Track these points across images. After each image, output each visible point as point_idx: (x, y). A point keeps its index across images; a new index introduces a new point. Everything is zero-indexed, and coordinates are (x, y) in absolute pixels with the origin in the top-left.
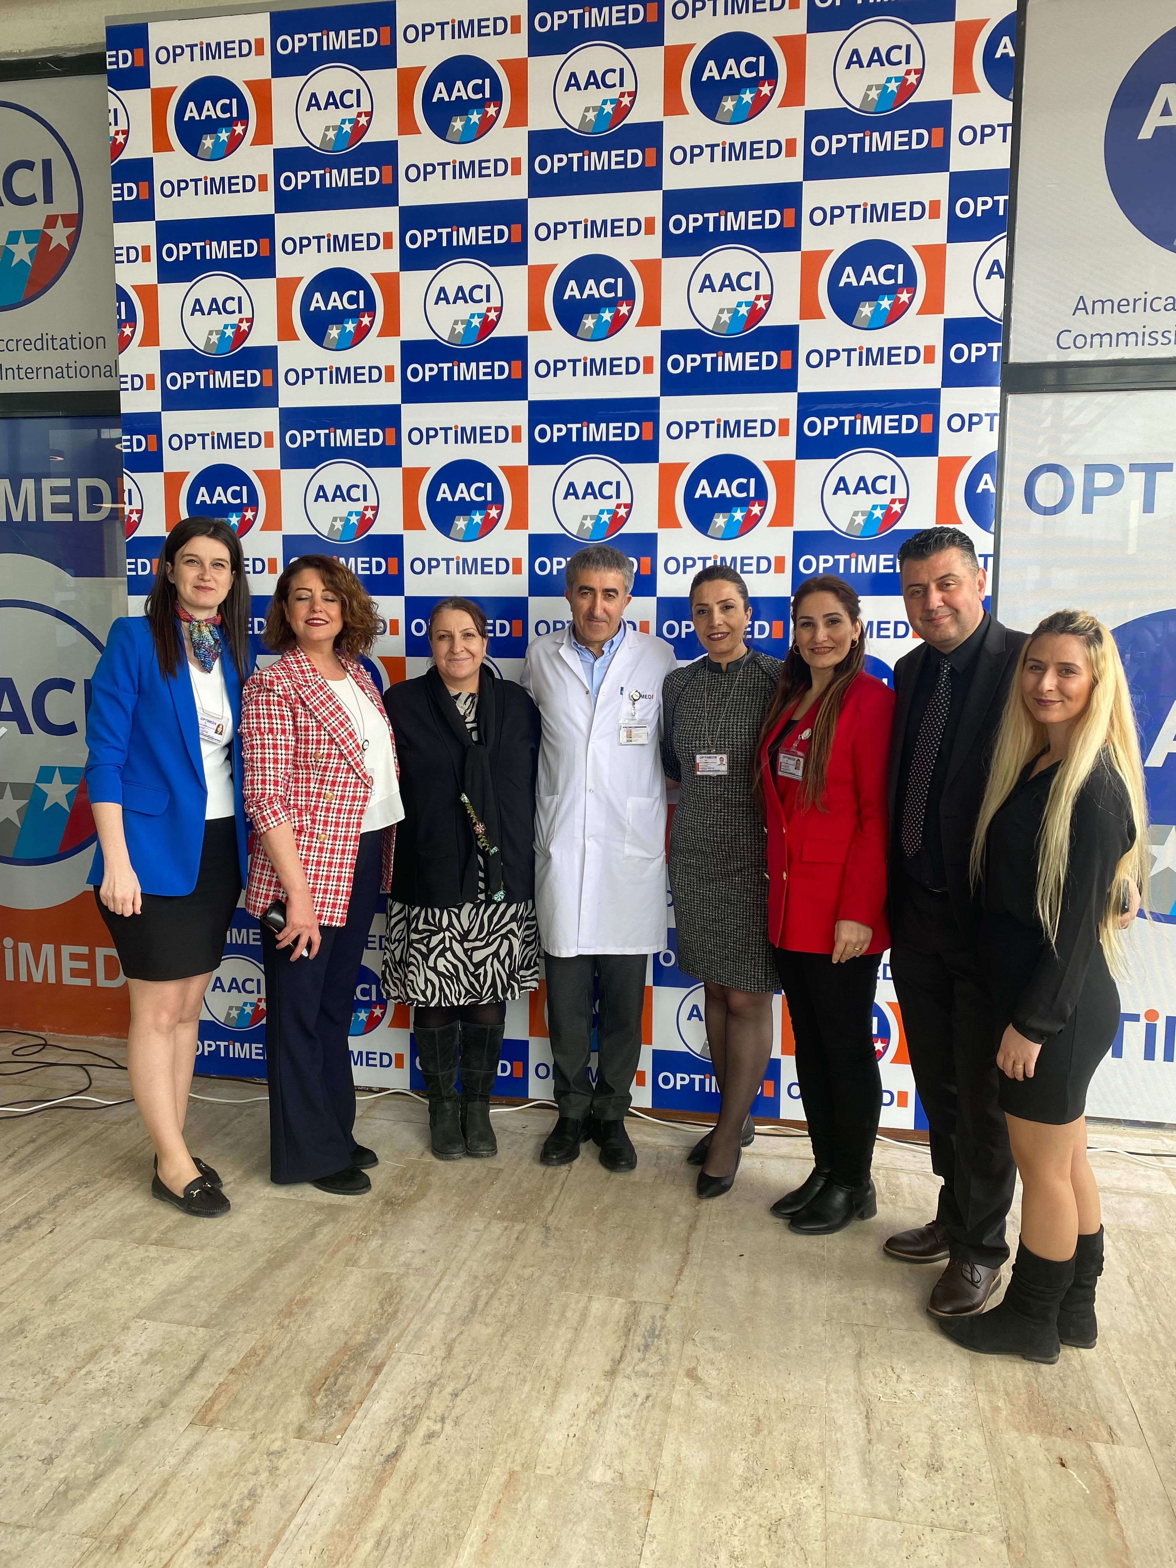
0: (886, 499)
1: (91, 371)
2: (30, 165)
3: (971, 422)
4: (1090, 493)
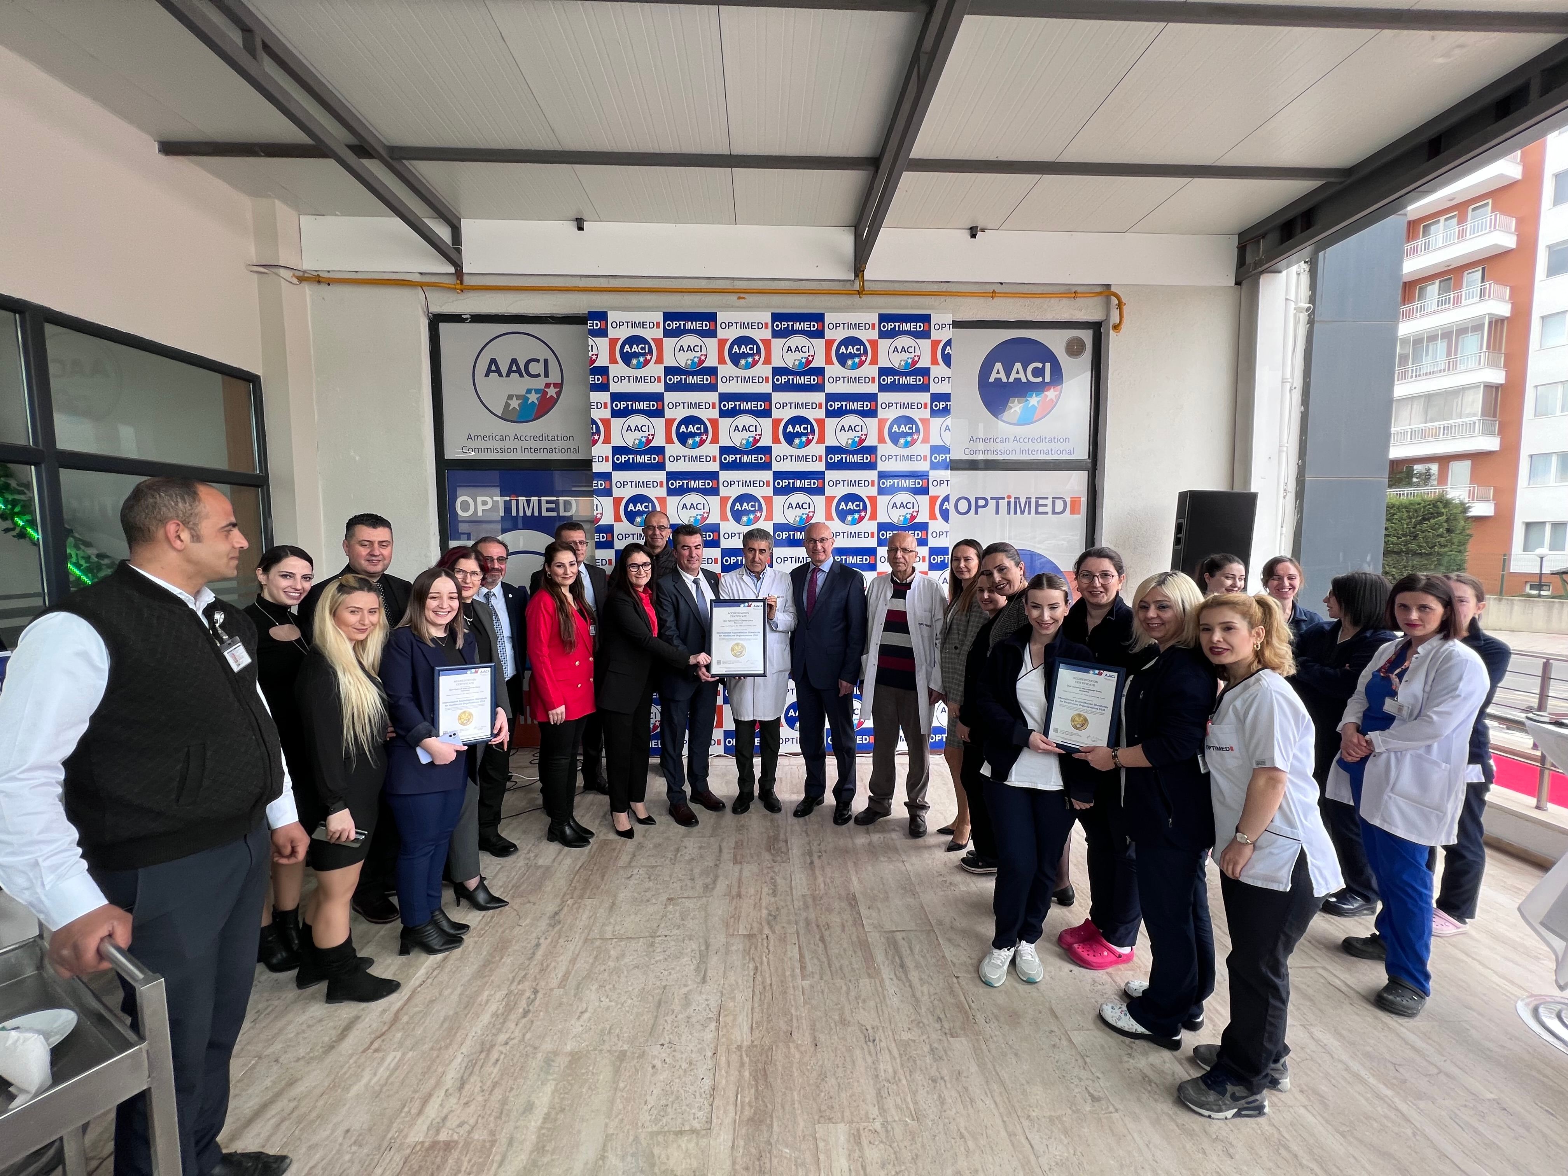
0: (911, 511)
1: (566, 450)
2: (538, 361)
3: (941, 483)
4: (977, 507)
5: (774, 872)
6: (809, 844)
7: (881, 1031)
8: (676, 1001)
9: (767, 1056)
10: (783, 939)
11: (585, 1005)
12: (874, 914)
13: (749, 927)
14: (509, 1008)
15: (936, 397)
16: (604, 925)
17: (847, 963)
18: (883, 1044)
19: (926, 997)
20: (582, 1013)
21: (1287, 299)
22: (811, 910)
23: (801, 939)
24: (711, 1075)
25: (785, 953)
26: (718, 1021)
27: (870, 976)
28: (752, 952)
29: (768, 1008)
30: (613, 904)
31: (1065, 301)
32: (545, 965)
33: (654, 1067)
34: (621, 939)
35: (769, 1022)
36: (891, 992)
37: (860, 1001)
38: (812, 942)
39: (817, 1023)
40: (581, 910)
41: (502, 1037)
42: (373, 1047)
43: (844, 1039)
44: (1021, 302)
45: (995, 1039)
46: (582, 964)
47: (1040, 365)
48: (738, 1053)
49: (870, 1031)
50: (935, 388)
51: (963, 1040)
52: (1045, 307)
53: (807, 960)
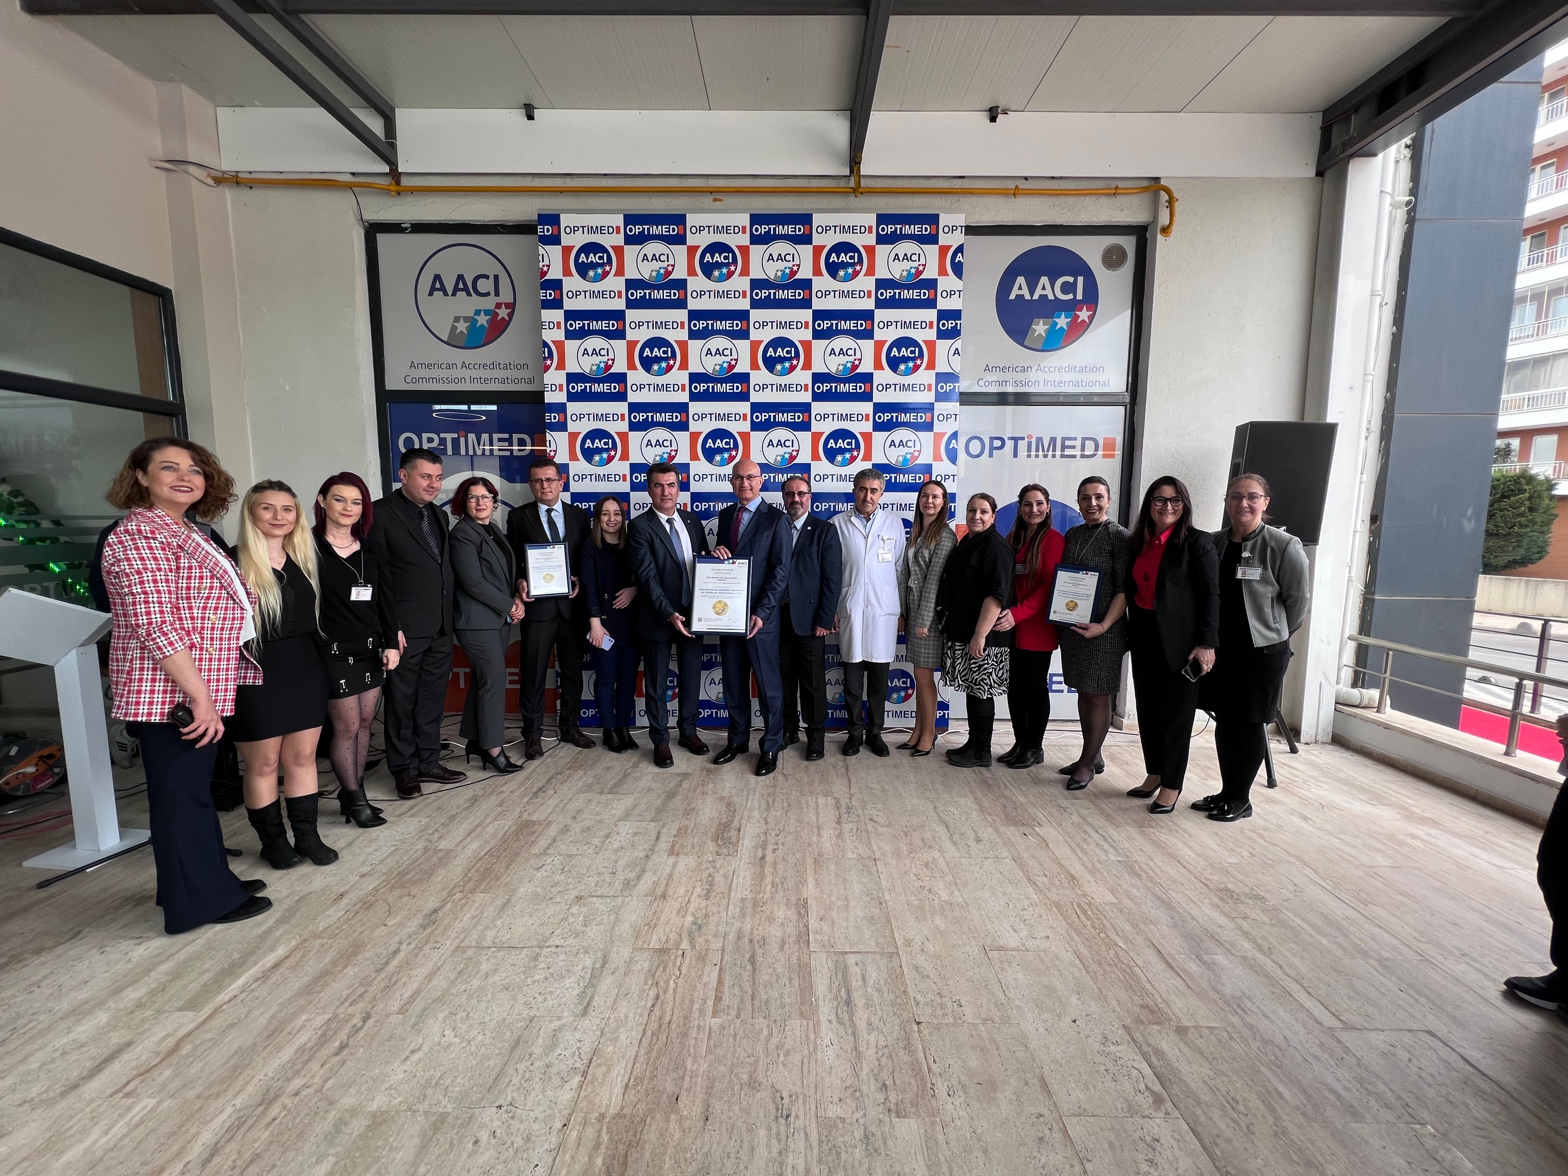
0: (911, 450)
1: (520, 381)
2: (487, 277)
3: (947, 417)
4: (992, 449)
5: (714, 867)
6: (766, 833)
7: (801, 1101)
8: (540, 1040)
9: (635, 1135)
10: (702, 958)
11: (421, 1040)
12: (826, 928)
13: (664, 938)
14: (324, 1039)
15: (944, 315)
16: (487, 928)
17: (777, 995)
18: (799, 1123)
19: (872, 1051)
20: (413, 1052)
21: (1382, 192)
22: (748, 919)
23: (727, 957)
24: (550, 1160)
25: (700, 977)
26: (585, 1074)
27: (802, 1015)
28: (657, 975)
29: (657, 1058)
30: (509, 901)
31: (1104, 200)
32: (394, 979)
33: (476, 1142)
34: (500, 948)
35: (652, 1079)
36: (827, 1041)
37: (782, 1053)
38: (738, 963)
39: (717, 1083)
40: (466, 908)
41: (297, 1083)
42: (125, 1090)
43: (747, 1111)
44: (1049, 201)
45: (958, 1123)
46: (440, 982)
47: (1070, 279)
48: (597, 1126)
49: (786, 1101)
50: (943, 304)
51: (912, 1122)
52: (1079, 207)
53: (726, 989)
